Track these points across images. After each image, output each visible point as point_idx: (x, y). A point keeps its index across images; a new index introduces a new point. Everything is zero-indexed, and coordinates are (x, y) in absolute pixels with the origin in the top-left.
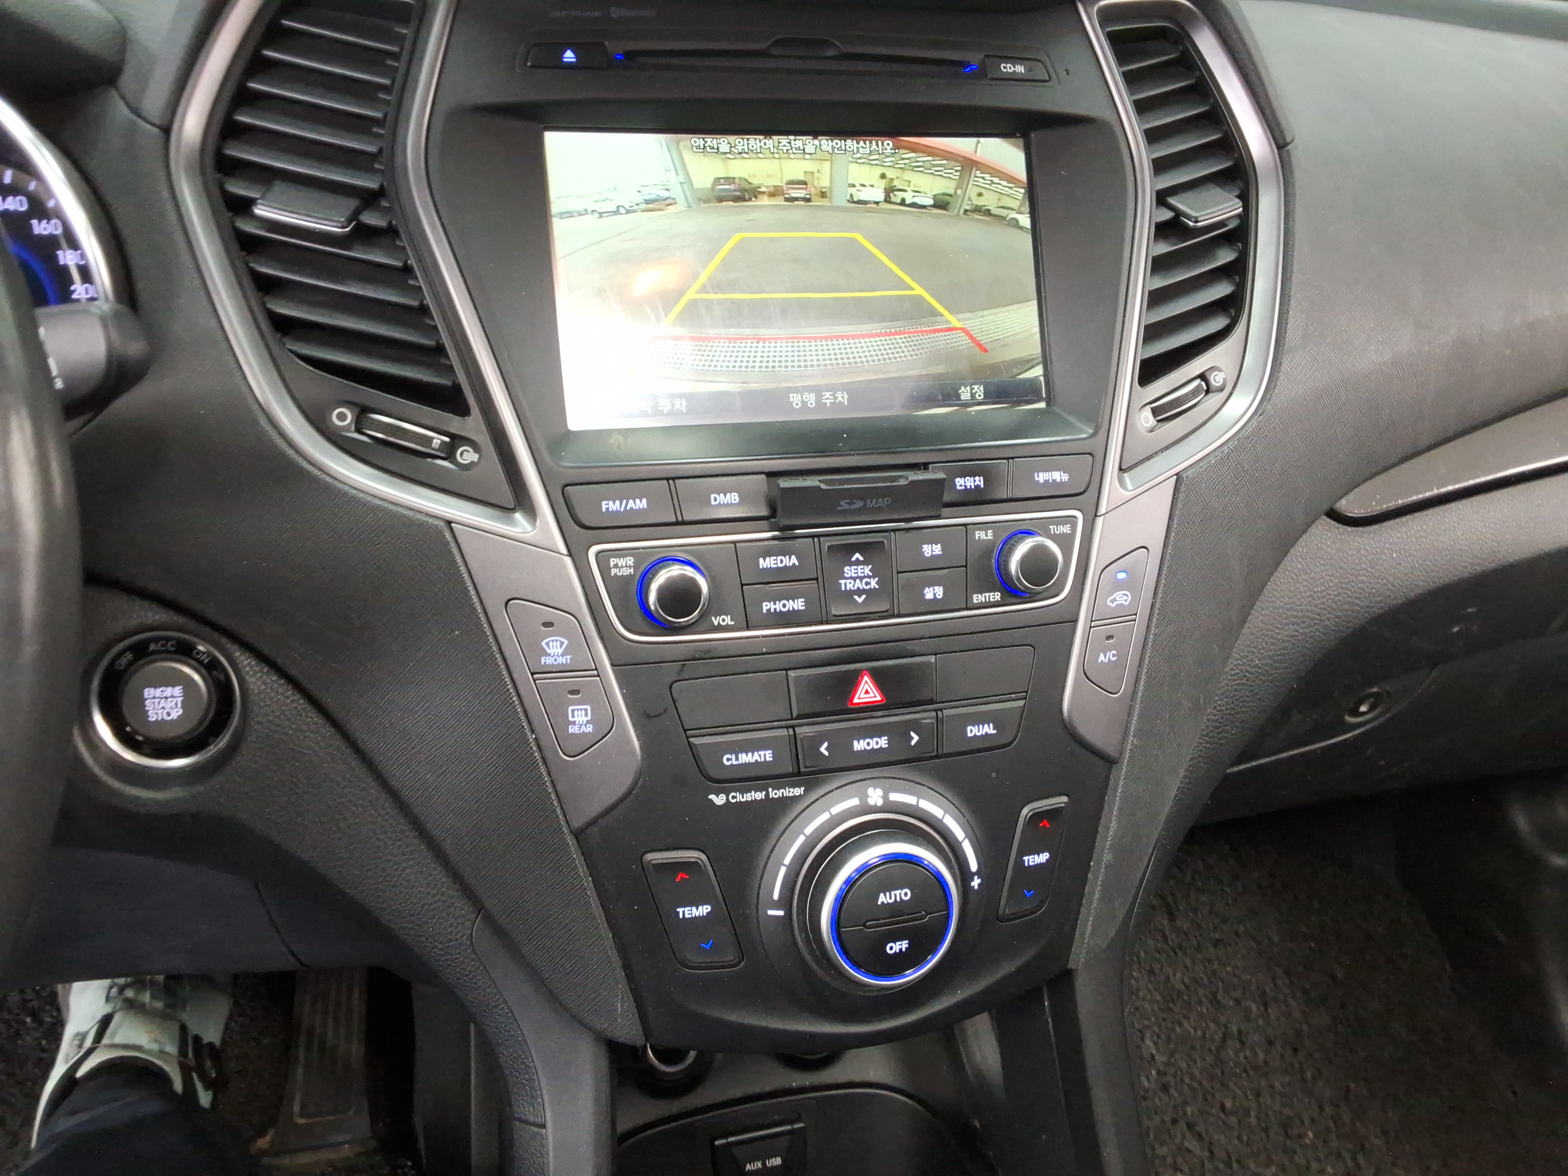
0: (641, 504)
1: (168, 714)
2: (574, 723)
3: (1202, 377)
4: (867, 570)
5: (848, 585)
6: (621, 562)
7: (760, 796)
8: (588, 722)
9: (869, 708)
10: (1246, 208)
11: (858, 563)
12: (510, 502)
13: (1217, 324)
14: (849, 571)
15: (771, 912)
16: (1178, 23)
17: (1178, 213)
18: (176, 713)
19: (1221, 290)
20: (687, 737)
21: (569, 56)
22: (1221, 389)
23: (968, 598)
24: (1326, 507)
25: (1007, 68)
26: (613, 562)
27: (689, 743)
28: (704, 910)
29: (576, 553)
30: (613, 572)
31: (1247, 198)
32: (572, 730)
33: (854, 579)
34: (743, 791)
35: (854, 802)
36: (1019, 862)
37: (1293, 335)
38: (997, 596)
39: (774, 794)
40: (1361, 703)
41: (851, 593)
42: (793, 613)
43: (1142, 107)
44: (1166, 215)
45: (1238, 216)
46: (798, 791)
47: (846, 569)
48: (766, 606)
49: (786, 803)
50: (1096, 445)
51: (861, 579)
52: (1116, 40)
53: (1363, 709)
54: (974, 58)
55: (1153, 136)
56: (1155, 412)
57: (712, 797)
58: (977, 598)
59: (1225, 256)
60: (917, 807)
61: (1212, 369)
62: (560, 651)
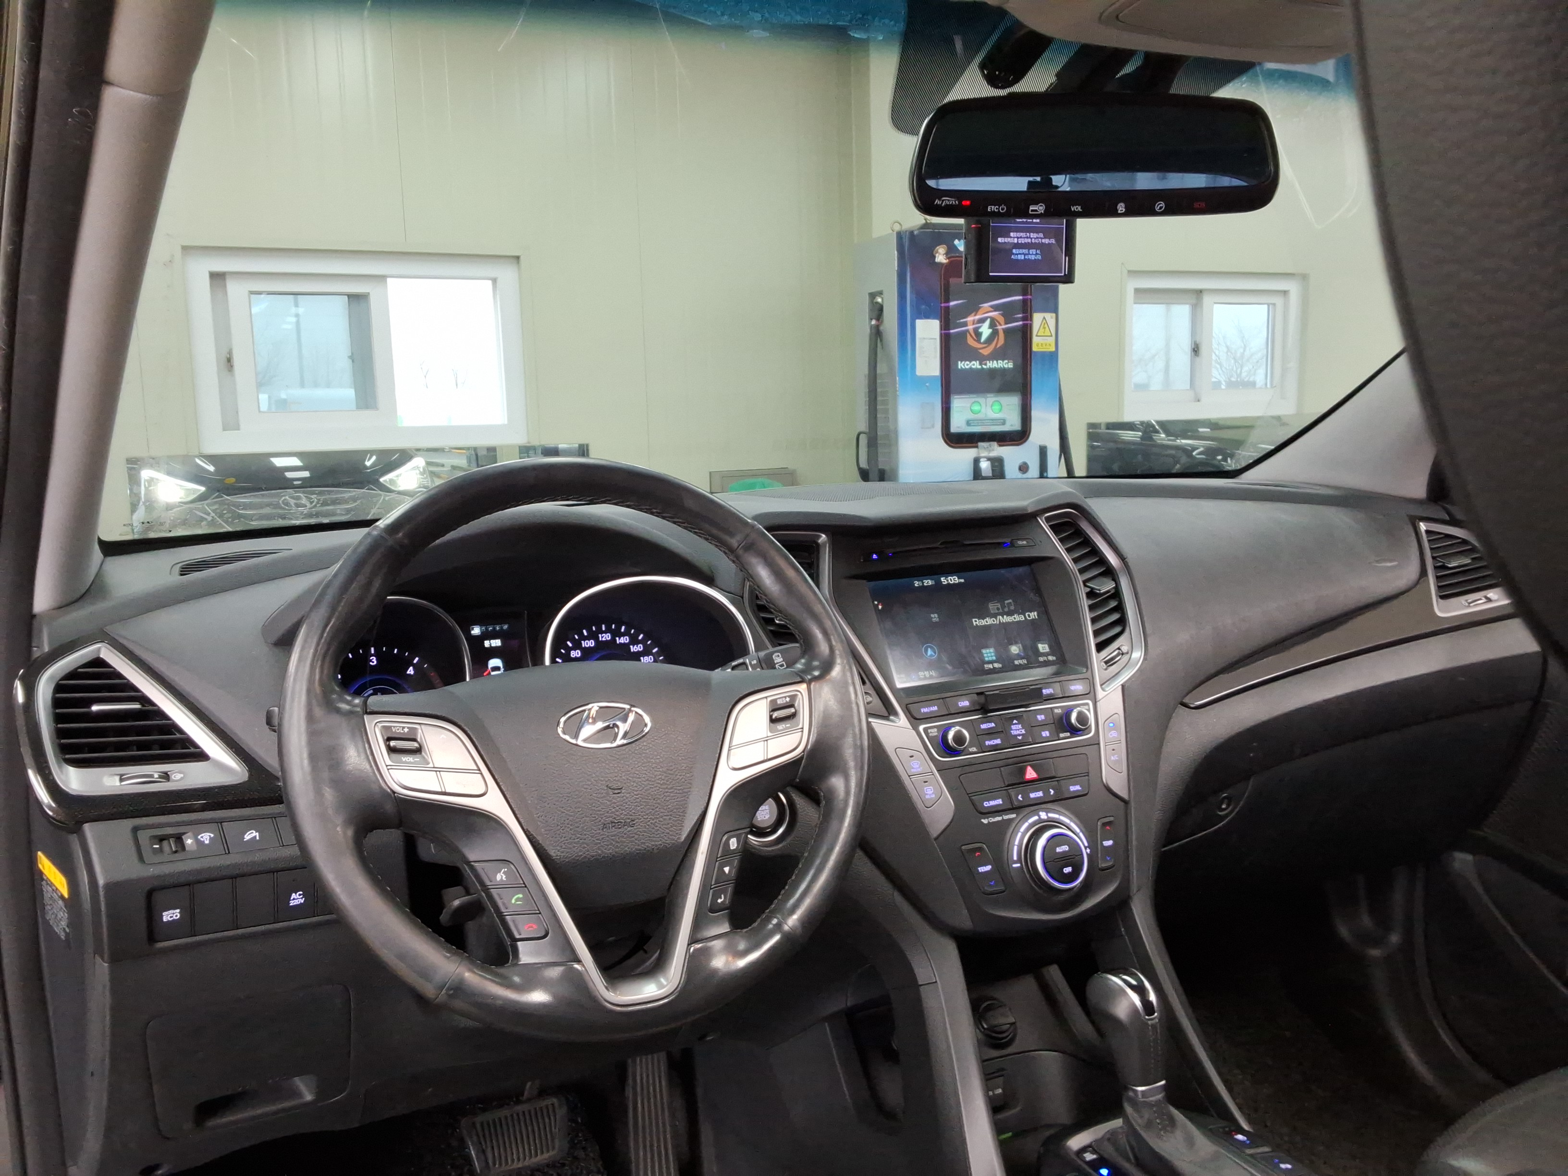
0: (935, 708)
1: (765, 817)
2: (927, 794)
3: (1119, 649)
4: (1020, 726)
5: (1014, 733)
6: (932, 730)
7: (1000, 818)
8: (933, 793)
9: (1032, 781)
10: (1116, 583)
11: (1016, 724)
12: (886, 714)
13: (1117, 630)
14: (1013, 727)
15: (1015, 866)
16: (1072, 519)
17: (1092, 589)
18: (767, 817)
19: (1115, 617)
20: (969, 797)
21: (875, 556)
22: (1127, 653)
23: (1058, 736)
24: (1180, 701)
25: (1020, 543)
26: (929, 731)
27: (971, 800)
28: (989, 868)
29: (915, 728)
30: (930, 735)
31: (1115, 579)
32: (927, 797)
33: (1016, 730)
34: (994, 817)
35: (1036, 818)
36: (1102, 844)
37: (1149, 630)
38: (1068, 734)
39: (1006, 817)
40: (1222, 804)
41: (1016, 736)
42: (997, 745)
43: (1069, 550)
44: (1088, 590)
45: (1113, 588)
46: (1014, 816)
47: (1012, 726)
48: (987, 743)
49: (1010, 821)
50: (1088, 675)
51: (1018, 730)
52: (1052, 527)
53: (1224, 806)
54: (1008, 540)
55: (1076, 561)
56: (1106, 663)
57: (982, 820)
58: (1062, 735)
59: (1113, 604)
60: (1059, 819)
61: (1122, 645)
62: (918, 766)
